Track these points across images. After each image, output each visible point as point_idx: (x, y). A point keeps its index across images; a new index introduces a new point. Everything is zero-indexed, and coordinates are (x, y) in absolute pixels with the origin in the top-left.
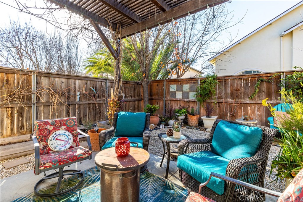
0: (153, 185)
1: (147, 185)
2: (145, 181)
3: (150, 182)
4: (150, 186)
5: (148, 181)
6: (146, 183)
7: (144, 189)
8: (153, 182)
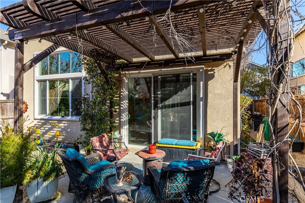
0: (141, 198)
1: (146, 197)
2: (149, 200)
3: (145, 200)
4: (144, 197)
5: (147, 200)
6: (148, 198)
7: (147, 194)
8: (142, 200)
